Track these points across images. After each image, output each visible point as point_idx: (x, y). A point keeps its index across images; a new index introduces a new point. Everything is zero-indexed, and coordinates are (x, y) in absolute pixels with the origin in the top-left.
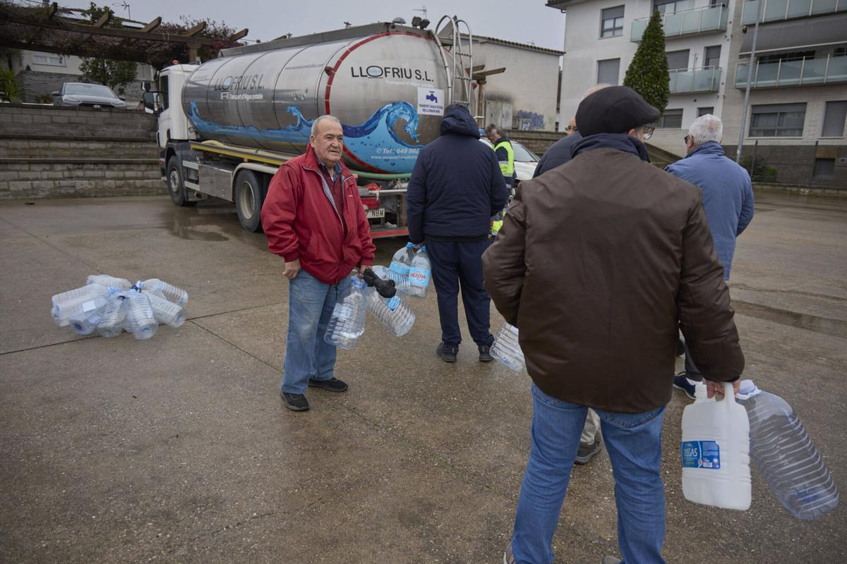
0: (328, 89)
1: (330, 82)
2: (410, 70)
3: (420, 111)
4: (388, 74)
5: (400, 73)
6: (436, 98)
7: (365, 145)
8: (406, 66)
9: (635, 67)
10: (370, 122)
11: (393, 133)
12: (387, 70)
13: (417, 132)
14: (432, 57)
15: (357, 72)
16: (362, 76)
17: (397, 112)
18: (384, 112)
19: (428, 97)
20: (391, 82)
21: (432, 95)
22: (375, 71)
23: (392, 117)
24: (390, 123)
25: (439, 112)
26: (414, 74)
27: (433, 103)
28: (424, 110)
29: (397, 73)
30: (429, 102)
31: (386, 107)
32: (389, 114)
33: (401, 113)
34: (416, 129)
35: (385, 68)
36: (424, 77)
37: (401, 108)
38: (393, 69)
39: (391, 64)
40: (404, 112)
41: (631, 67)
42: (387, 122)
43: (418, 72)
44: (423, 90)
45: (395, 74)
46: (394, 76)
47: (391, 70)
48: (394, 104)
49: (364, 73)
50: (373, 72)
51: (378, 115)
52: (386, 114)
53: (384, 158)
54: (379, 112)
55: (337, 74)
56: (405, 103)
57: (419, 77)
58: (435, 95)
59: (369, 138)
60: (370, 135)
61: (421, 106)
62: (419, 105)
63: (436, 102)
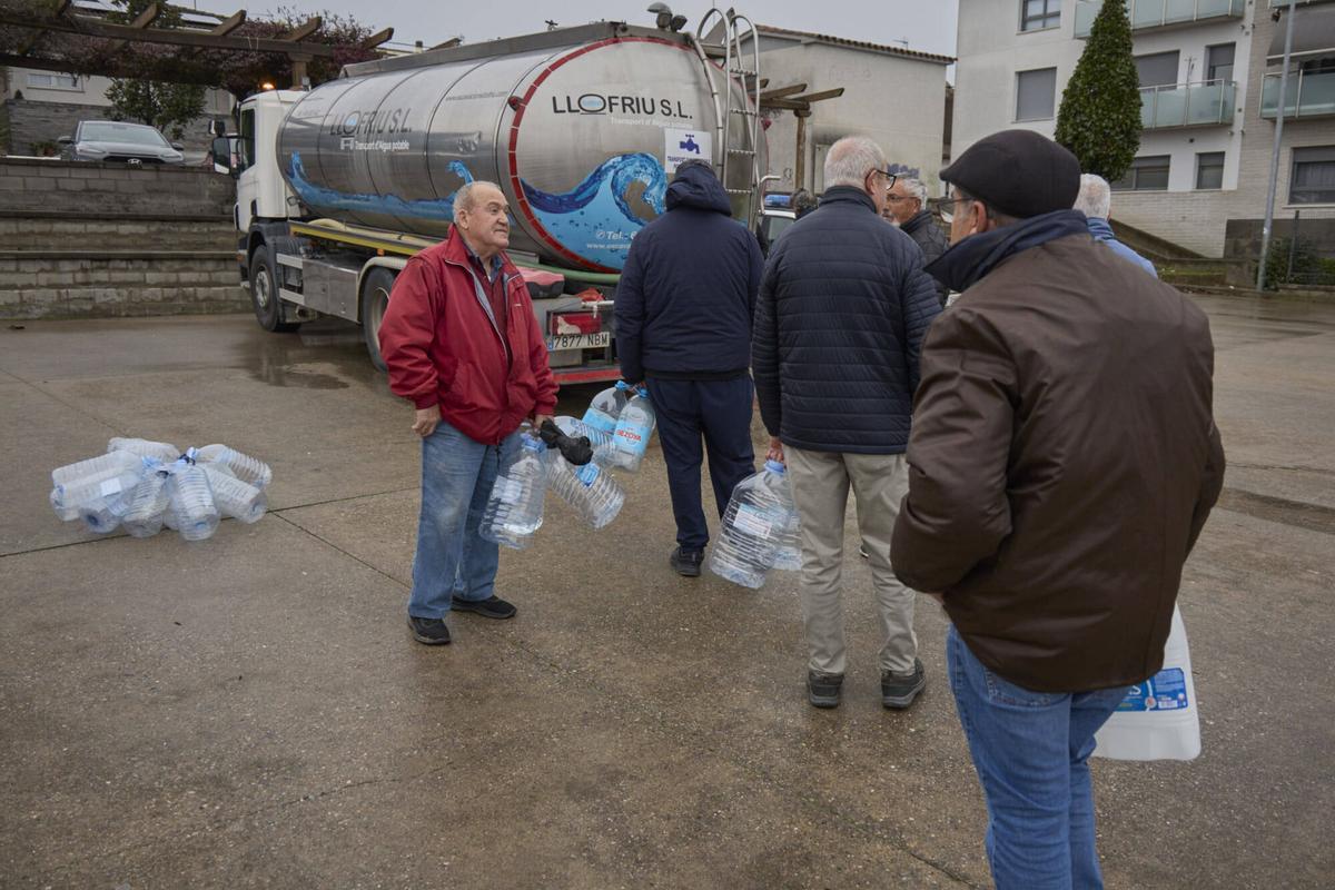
0: (514, 133)
1: (517, 122)
2: (652, 101)
3: (669, 168)
4: (614, 107)
5: (634, 106)
6: (697, 146)
7: (577, 225)
8: (645, 94)
9: (1079, 83)
11: (623, 205)
12: (613, 101)
14: (692, 79)
15: (562, 105)
16: (570, 111)
17: (630, 170)
18: (607, 170)
19: (683, 145)
20: (620, 120)
21: (690, 140)
22: (592, 102)
23: (621, 179)
26: (658, 108)
29: (629, 105)
30: (685, 153)
31: (610, 163)
32: (617, 173)
35: (610, 98)
36: (675, 110)
37: (637, 164)
38: (623, 98)
39: (620, 91)
40: (643, 170)
41: (1072, 84)
42: (614, 186)
43: (665, 103)
44: (674, 134)
45: (627, 108)
46: (624, 111)
47: (619, 101)
48: (624, 157)
49: (575, 106)
50: (588, 103)
51: (598, 175)
52: (612, 173)
53: (609, 247)
54: (599, 170)
55: (529, 109)
56: (643, 155)
57: (667, 111)
58: (695, 141)
59: (582, 213)
61: (671, 159)
62: (667, 158)
63: (698, 152)
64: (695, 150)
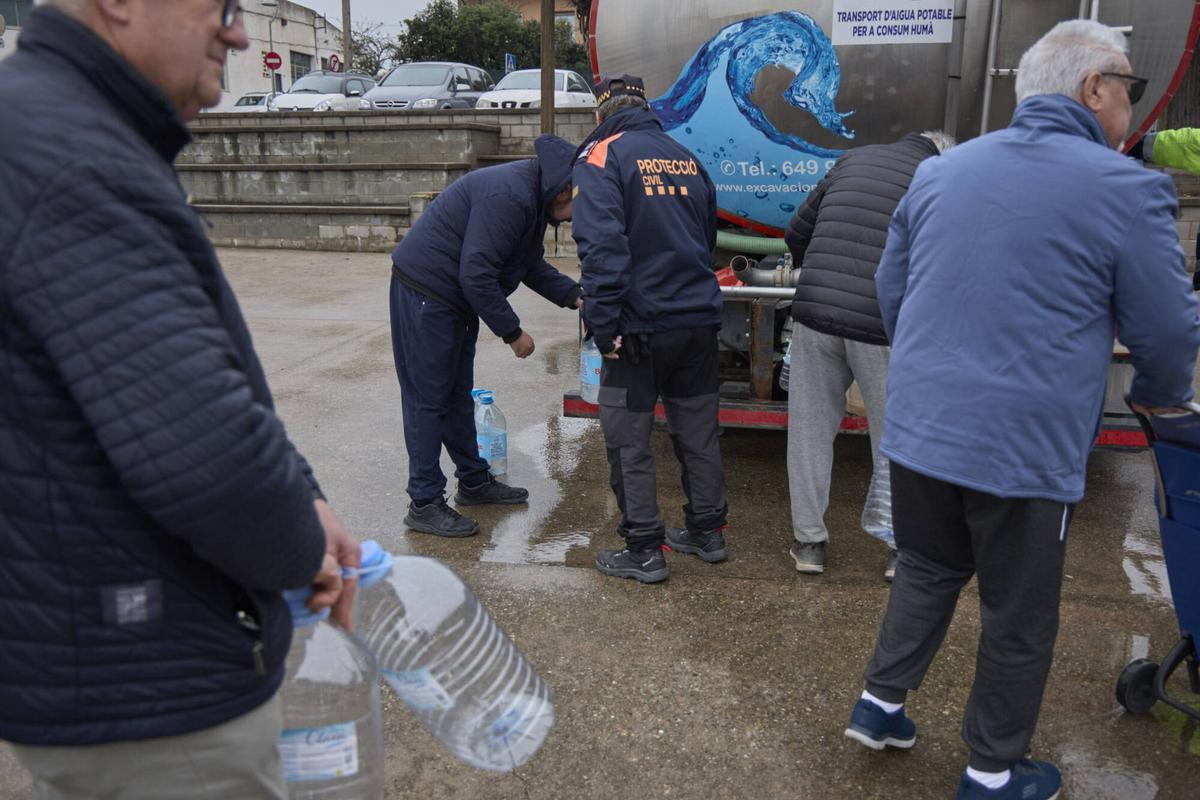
3: (842, 36)
10: (684, 85)
11: (754, 112)
13: (840, 104)
17: (758, 47)
23: (743, 63)
24: (741, 82)
25: (926, 30)
28: (858, 31)
31: (723, 37)
32: (734, 54)
33: (772, 50)
34: (831, 95)
37: (773, 33)
40: (784, 45)
42: (731, 79)
51: (704, 60)
52: (725, 56)
54: (703, 53)
56: (783, 16)
60: (691, 123)
61: (845, 17)
62: (836, 17)
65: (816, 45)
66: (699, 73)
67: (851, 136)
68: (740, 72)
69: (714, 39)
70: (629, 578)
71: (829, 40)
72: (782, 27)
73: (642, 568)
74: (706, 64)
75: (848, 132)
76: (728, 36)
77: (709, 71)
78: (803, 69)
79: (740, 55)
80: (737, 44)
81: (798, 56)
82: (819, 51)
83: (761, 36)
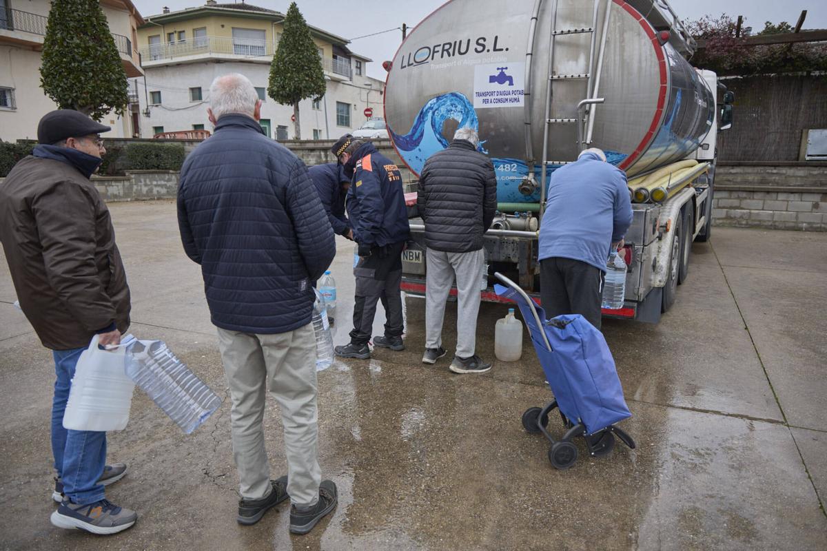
2: (468, 41)
3: (478, 103)
4: (435, 55)
5: (451, 50)
6: (510, 79)
12: (436, 49)
16: (408, 65)
17: (443, 109)
19: (492, 79)
21: (502, 73)
22: (423, 54)
23: (437, 119)
24: (437, 127)
25: (517, 100)
26: (472, 47)
27: (506, 87)
28: (485, 101)
29: (447, 50)
30: (496, 86)
31: (429, 105)
32: (434, 113)
35: (435, 47)
36: (489, 47)
37: (449, 103)
38: (443, 45)
39: (444, 39)
40: (454, 109)
42: (433, 126)
43: (480, 42)
45: (445, 53)
46: (442, 56)
47: (441, 48)
48: (438, 98)
49: (411, 60)
50: (420, 56)
52: (430, 114)
56: (453, 94)
58: (507, 73)
61: (479, 94)
62: (475, 94)
63: (511, 84)
64: (508, 82)
65: (467, 109)
66: (421, 122)
67: (486, 153)
68: (436, 122)
69: (425, 106)
70: (352, 357)
71: (472, 106)
72: (452, 100)
73: (358, 353)
74: (423, 118)
75: (485, 151)
76: (431, 104)
77: (424, 122)
78: (462, 120)
79: (436, 114)
80: (434, 108)
81: (460, 114)
82: (468, 111)
83: (444, 104)
